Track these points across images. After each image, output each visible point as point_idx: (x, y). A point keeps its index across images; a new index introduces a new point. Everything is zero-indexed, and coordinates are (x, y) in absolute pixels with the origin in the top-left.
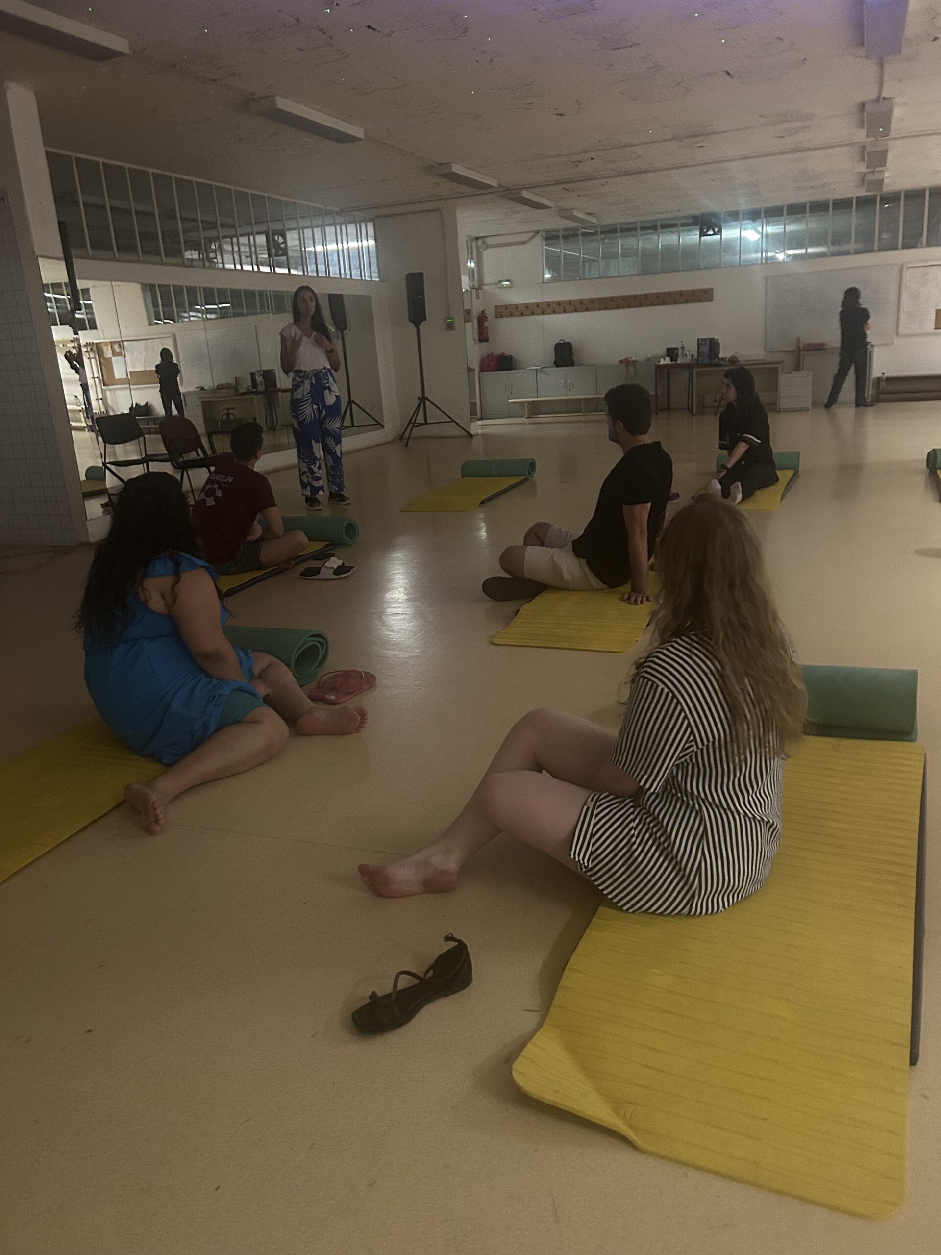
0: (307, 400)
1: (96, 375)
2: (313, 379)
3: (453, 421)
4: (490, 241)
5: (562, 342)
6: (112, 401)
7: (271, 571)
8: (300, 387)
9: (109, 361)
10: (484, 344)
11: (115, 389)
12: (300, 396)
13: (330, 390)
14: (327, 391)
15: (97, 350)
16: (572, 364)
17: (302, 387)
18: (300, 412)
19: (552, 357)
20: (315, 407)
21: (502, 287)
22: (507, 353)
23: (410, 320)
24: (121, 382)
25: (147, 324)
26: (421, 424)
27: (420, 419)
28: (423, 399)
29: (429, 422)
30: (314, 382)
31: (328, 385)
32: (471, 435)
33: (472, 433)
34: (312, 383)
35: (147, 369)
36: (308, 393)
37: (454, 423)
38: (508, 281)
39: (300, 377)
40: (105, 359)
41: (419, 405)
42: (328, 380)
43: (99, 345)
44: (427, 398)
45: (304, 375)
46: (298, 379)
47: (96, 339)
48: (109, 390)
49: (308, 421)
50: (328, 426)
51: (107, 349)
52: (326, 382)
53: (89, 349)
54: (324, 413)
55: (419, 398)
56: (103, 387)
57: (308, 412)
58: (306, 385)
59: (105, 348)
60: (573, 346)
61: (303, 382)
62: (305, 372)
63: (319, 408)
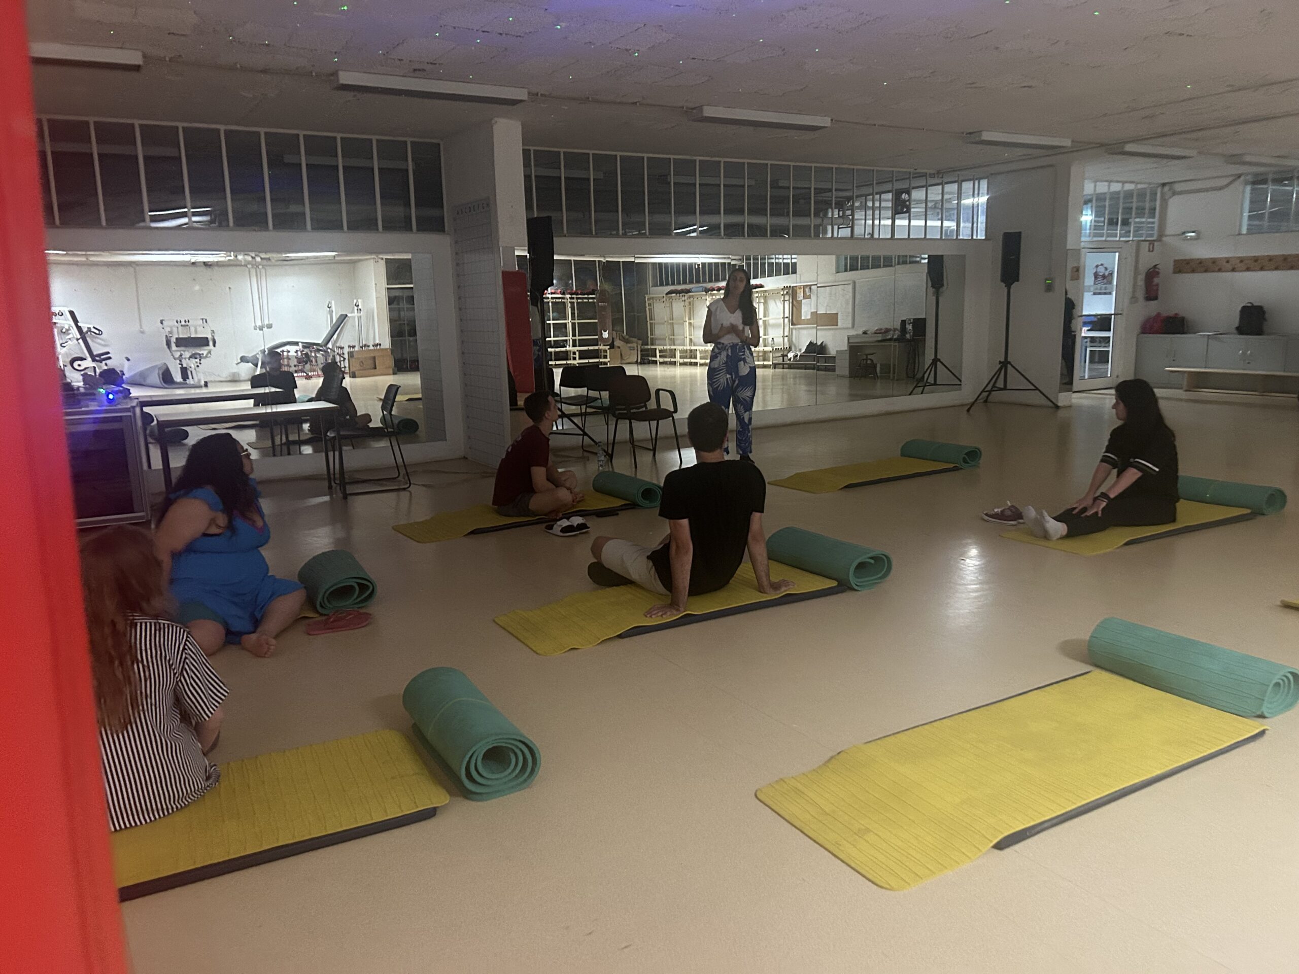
0: (723, 369)
1: (787, 315)
2: (730, 351)
3: (1037, 389)
4: (1178, 188)
5: (1249, 305)
6: (796, 338)
7: (539, 519)
8: (717, 357)
9: (800, 303)
10: (1152, 302)
11: (800, 328)
12: (716, 366)
13: (745, 362)
14: (742, 363)
15: (792, 293)
16: (1259, 332)
17: (719, 357)
18: (715, 380)
19: (1235, 320)
20: (728, 376)
21: (1186, 239)
22: (1182, 314)
23: (1003, 281)
24: (808, 322)
25: (834, 270)
26: (1001, 389)
27: (1000, 384)
28: (1005, 364)
29: (1008, 387)
30: (730, 354)
31: (743, 357)
32: (1057, 407)
33: (1059, 404)
34: (728, 355)
35: (828, 312)
36: (723, 364)
37: (1037, 391)
38: (1193, 232)
39: (718, 349)
40: (797, 302)
41: (1000, 369)
42: (744, 352)
43: (795, 288)
44: (1009, 363)
45: (722, 348)
46: (716, 350)
47: (794, 283)
48: (796, 329)
49: (721, 388)
50: (739, 394)
51: (800, 292)
52: (741, 354)
53: (785, 293)
54: (737, 382)
55: (1000, 362)
56: (791, 326)
57: (722, 380)
58: (722, 356)
59: (798, 291)
60: (1265, 309)
61: (720, 353)
62: (723, 344)
63: (732, 377)
